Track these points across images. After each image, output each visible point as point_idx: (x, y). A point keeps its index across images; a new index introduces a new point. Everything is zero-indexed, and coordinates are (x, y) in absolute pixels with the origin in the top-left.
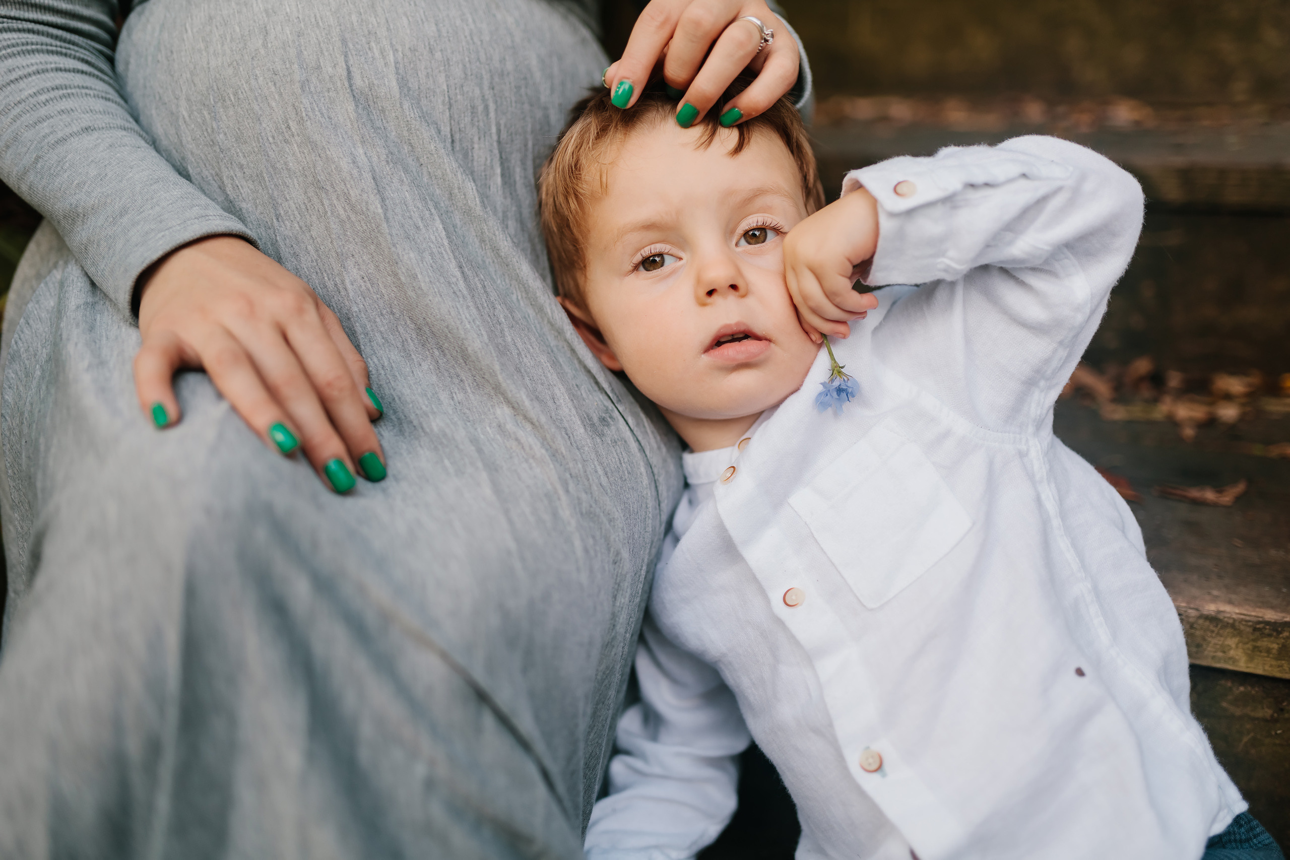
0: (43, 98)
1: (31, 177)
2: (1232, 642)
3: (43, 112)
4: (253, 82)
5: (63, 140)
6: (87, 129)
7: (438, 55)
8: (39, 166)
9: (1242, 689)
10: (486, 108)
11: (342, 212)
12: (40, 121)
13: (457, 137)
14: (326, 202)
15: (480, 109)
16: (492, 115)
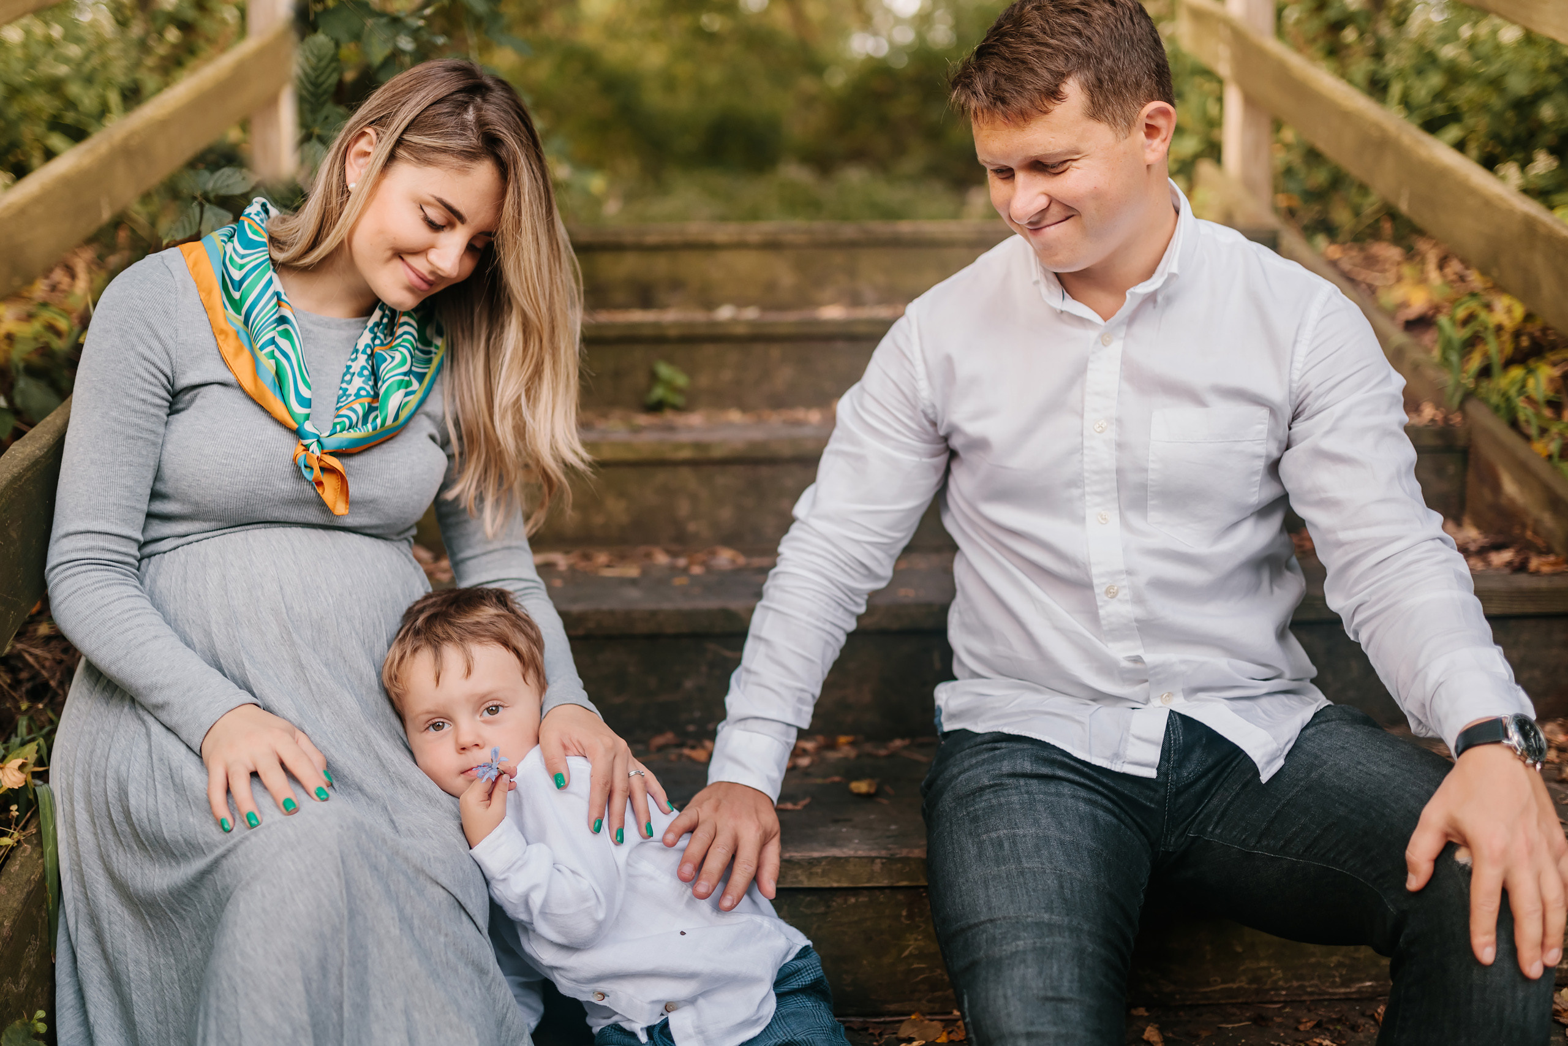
0: (126, 616)
1: (122, 663)
2: (799, 872)
3: (127, 625)
4: (259, 614)
5: (143, 644)
6: (156, 637)
7: (354, 596)
8: (128, 657)
9: (808, 899)
10: (380, 622)
11: (317, 679)
12: (127, 630)
13: (366, 641)
14: (308, 675)
15: (377, 623)
16: (383, 626)
